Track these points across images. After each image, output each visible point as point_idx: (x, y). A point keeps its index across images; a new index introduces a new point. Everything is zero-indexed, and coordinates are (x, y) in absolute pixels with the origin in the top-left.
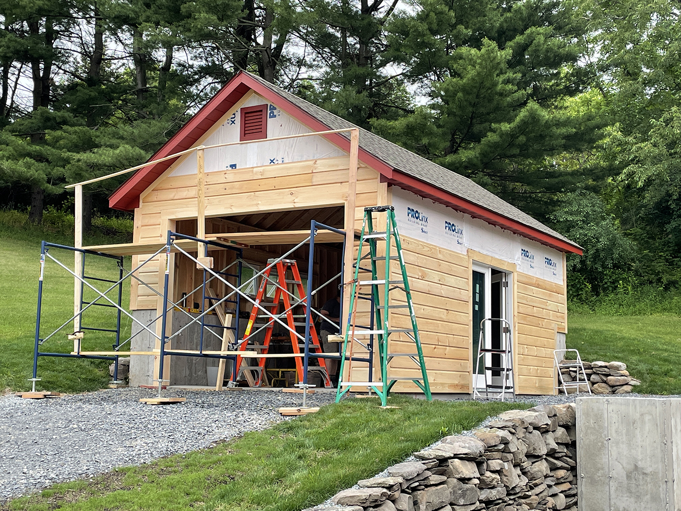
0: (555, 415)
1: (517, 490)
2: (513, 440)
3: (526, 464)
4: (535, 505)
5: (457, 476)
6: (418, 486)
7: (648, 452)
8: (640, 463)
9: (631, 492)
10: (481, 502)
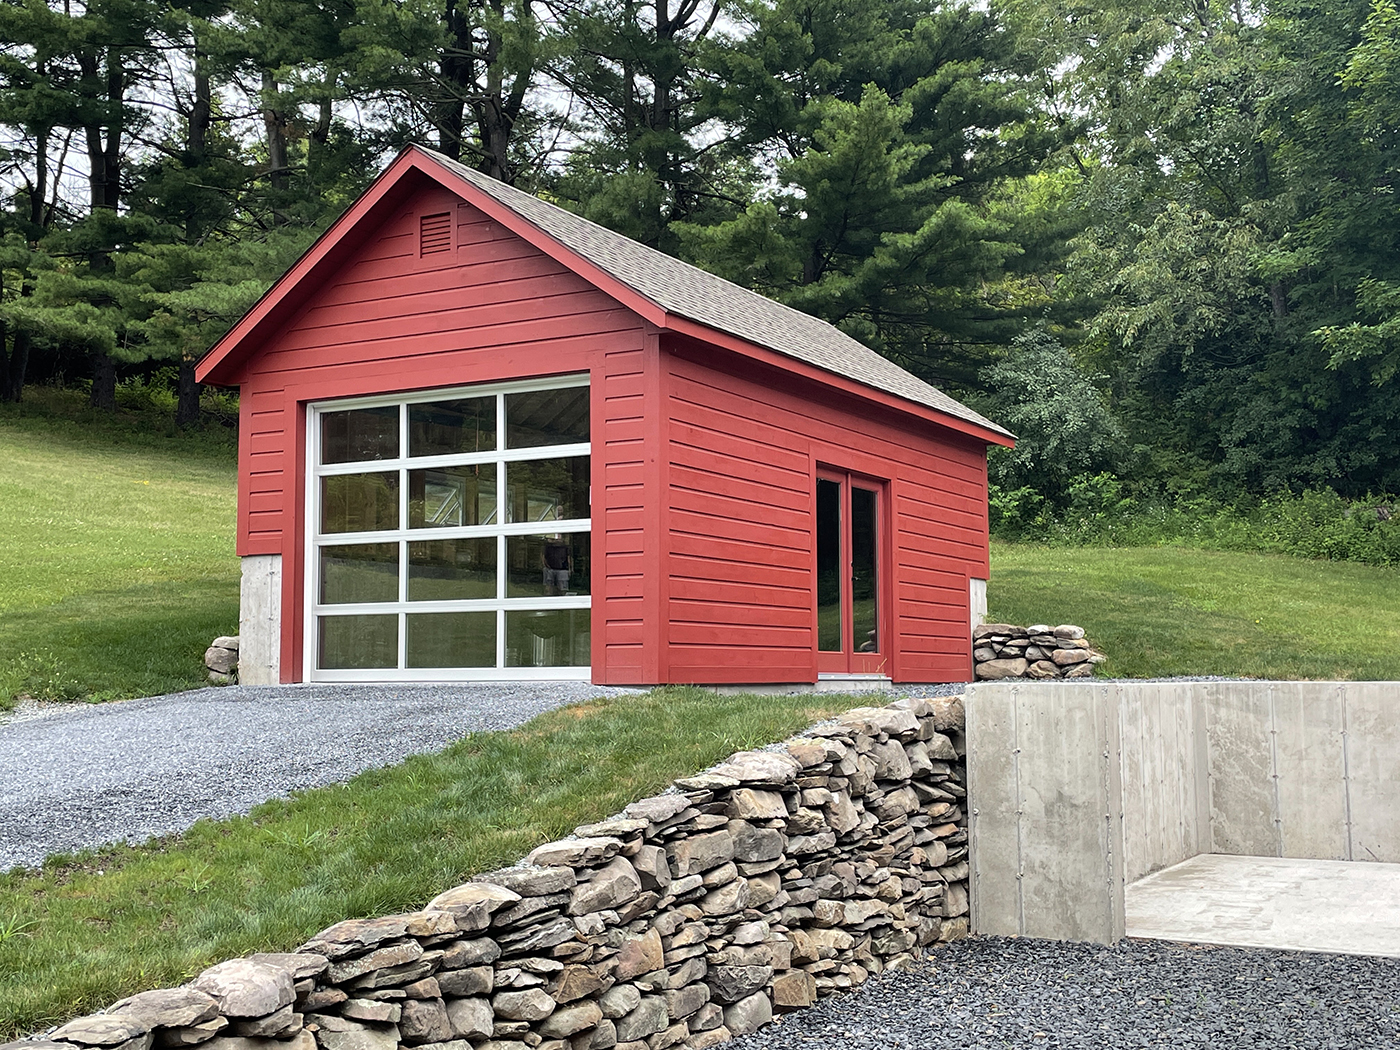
0: (930, 715)
1: (856, 837)
2: (849, 756)
3: (876, 795)
4: (888, 861)
5: (747, 816)
6: (675, 833)
7: (1079, 770)
8: (1066, 788)
9: (1052, 836)
10: (789, 856)
